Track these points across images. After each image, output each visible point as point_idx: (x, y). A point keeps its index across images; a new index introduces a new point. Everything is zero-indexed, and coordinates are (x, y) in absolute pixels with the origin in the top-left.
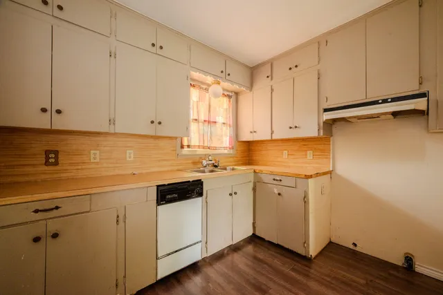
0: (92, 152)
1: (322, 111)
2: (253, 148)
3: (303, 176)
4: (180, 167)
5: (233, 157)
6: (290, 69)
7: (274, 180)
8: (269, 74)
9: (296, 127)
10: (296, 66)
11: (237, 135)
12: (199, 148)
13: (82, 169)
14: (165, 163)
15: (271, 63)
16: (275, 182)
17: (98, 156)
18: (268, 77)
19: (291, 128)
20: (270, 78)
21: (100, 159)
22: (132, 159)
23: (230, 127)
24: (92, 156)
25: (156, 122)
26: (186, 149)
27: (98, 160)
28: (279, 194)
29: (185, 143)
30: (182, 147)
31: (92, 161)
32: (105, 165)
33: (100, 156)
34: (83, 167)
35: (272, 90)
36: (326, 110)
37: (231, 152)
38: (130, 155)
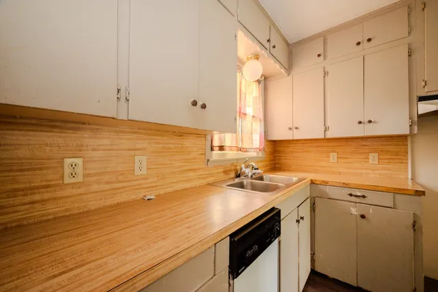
0: (68, 161)
1: (415, 99)
2: (281, 149)
3: (413, 193)
4: (211, 180)
5: (261, 161)
6: (359, 44)
7: (351, 195)
8: (321, 51)
9: (370, 122)
10: (369, 40)
11: (266, 133)
12: (231, 150)
13: (43, 201)
14: (191, 174)
15: (324, 36)
16: (353, 199)
17: (79, 170)
18: (319, 55)
19: (360, 123)
20: (322, 57)
21: (85, 176)
22: (144, 172)
23: (260, 121)
24: (67, 171)
25: (200, 103)
26: (216, 152)
27: (79, 179)
28: (363, 217)
29: (216, 143)
30: (212, 149)
31: (67, 180)
32: (95, 187)
33: (85, 168)
34: (46, 196)
35: (326, 74)
36: (422, 99)
37: (260, 155)
38: (141, 164)
